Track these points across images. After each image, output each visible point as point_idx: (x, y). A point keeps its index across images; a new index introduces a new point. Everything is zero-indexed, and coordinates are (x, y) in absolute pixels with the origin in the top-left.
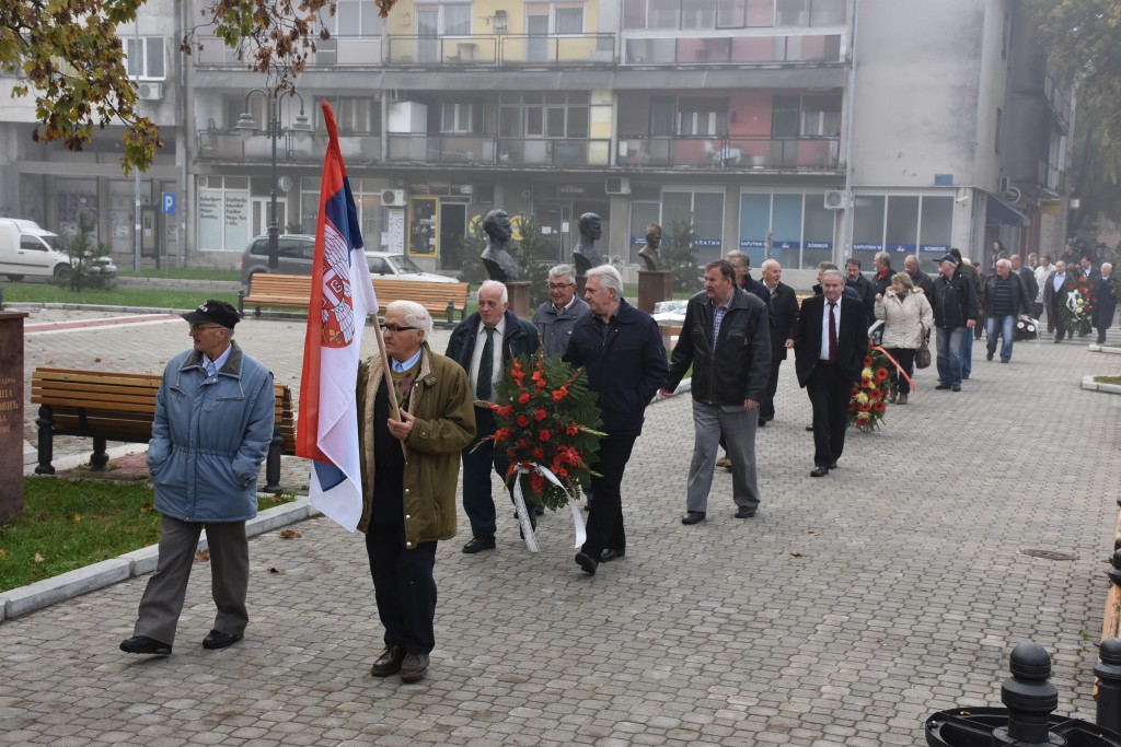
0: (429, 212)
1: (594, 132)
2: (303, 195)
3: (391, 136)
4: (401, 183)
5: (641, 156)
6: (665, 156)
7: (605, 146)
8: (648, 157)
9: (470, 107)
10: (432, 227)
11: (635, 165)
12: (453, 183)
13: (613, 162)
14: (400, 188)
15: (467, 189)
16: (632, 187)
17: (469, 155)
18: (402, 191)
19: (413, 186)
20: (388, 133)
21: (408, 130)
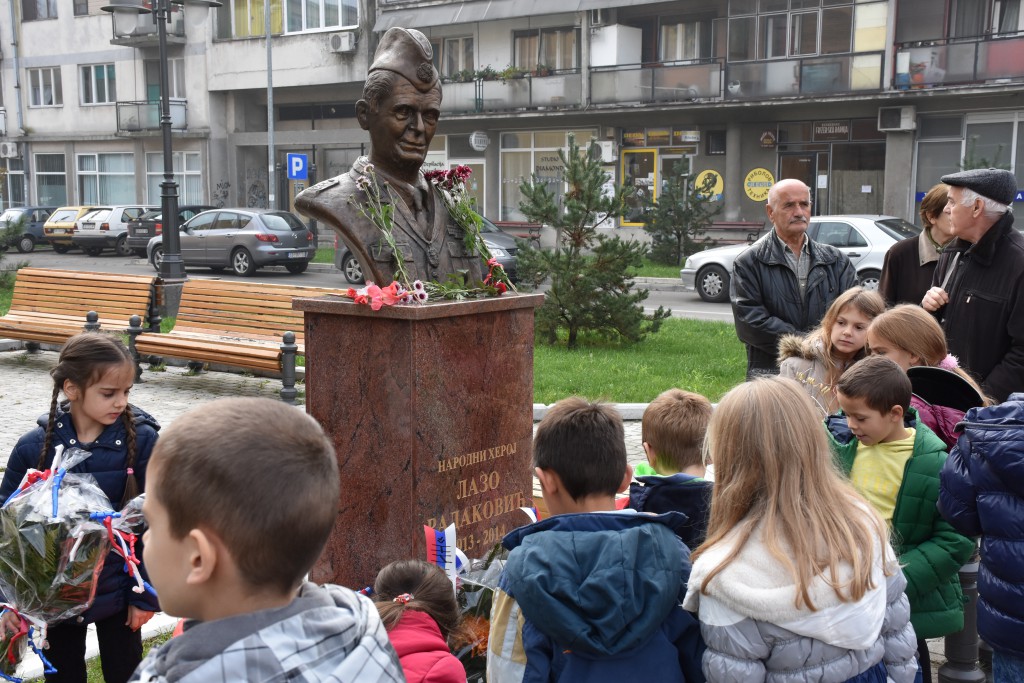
0: (648, 168)
1: (861, 43)
2: (503, 153)
3: (593, 71)
4: (611, 133)
5: (932, 70)
6: (969, 70)
7: (876, 60)
8: (942, 72)
9: (697, 25)
10: (650, 188)
11: (922, 85)
12: (675, 129)
13: (887, 83)
14: (610, 139)
15: (691, 136)
16: (919, 119)
17: (694, 89)
18: (610, 143)
19: (628, 136)
20: (590, 68)
21: (613, 62)
